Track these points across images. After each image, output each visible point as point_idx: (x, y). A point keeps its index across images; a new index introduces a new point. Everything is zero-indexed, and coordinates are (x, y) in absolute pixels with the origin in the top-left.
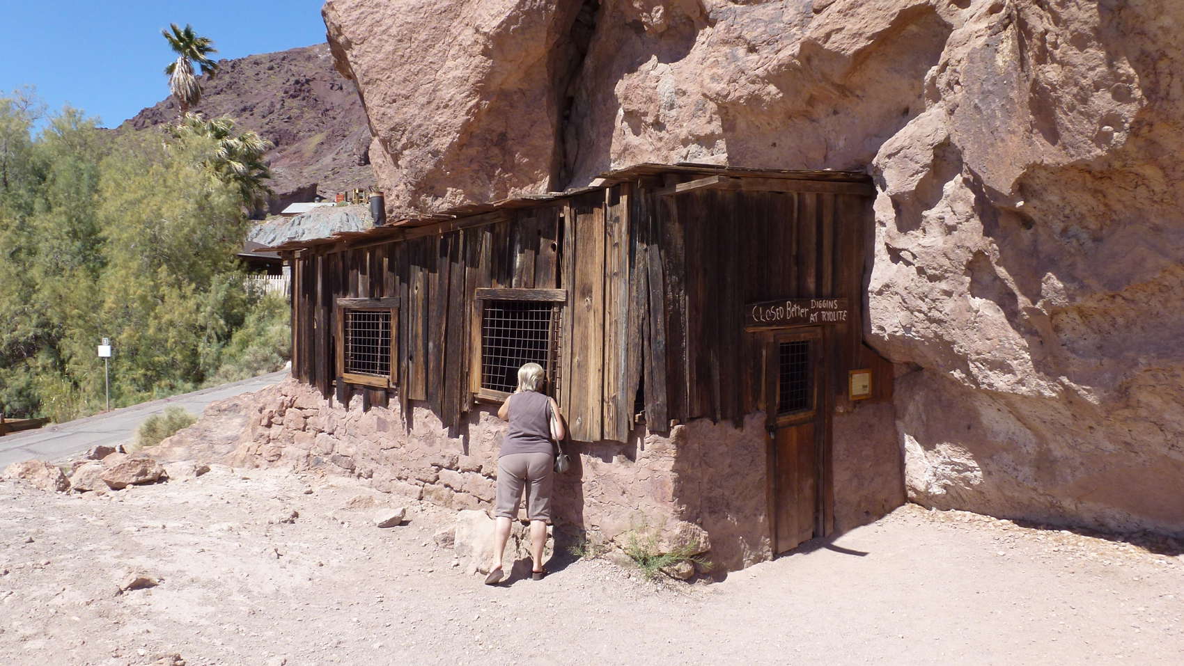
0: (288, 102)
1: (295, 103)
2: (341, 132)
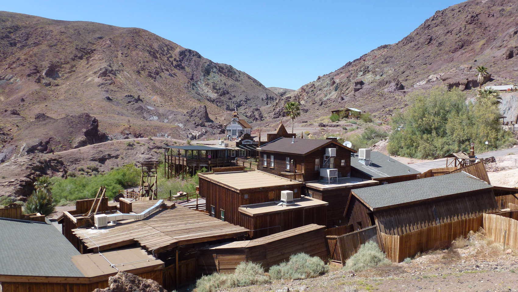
0: (468, 26)
1: (471, 26)
2: (493, 37)
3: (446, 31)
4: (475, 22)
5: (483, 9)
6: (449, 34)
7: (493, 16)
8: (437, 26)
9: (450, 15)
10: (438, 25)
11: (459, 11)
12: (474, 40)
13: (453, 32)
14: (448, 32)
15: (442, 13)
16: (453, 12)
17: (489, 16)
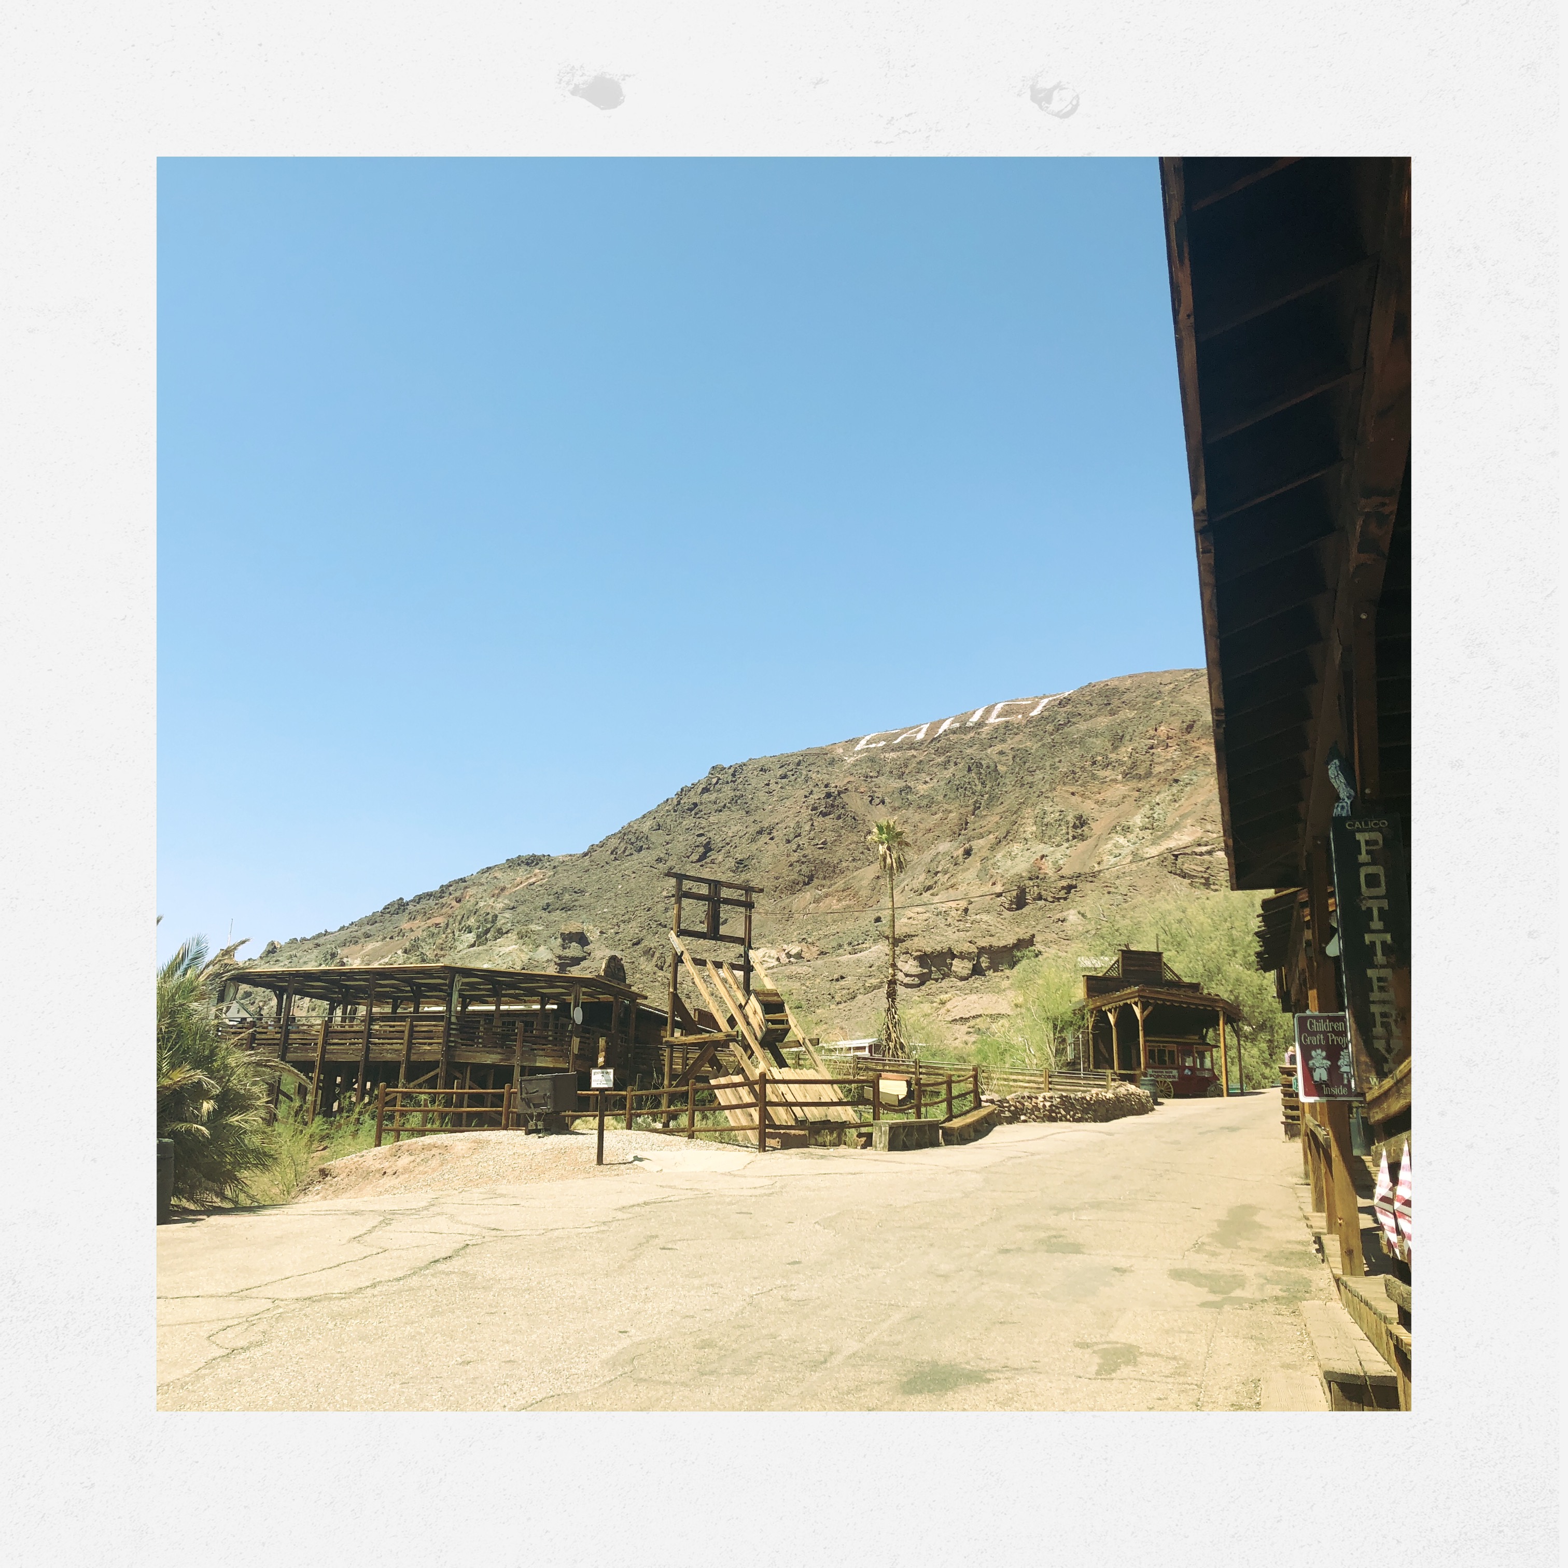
3: (753, 829)
4: (837, 813)
5: (852, 779)
6: (765, 838)
7: (883, 802)
8: (720, 811)
9: (757, 781)
10: (725, 806)
11: (784, 777)
12: (844, 864)
13: (775, 833)
14: (760, 832)
15: (734, 775)
16: (767, 776)
17: (871, 802)
